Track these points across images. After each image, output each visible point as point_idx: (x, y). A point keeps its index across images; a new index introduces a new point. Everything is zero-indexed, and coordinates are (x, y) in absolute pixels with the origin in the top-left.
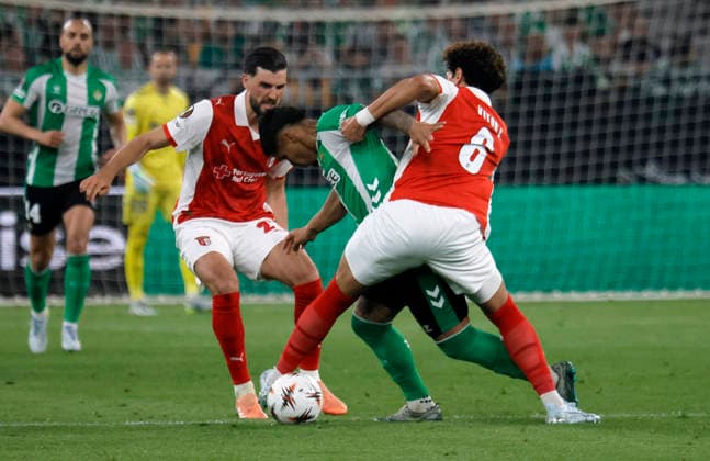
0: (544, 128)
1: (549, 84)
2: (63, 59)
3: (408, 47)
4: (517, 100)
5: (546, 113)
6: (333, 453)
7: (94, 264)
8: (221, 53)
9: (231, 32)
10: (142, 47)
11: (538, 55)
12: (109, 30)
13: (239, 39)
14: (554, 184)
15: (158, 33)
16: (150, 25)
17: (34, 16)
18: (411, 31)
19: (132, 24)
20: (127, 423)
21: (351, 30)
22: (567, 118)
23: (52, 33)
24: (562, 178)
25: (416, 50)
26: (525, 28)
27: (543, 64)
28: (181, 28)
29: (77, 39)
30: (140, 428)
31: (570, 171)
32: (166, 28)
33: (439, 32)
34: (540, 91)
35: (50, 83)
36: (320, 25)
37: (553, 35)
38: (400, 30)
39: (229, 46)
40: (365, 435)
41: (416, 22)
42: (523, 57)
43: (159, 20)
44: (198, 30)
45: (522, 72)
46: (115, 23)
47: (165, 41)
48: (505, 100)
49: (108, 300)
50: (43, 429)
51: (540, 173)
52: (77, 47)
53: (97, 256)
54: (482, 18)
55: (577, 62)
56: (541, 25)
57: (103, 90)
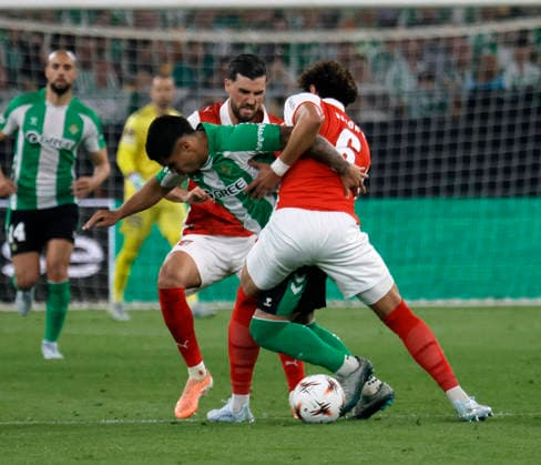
0: (496, 144)
1: (500, 102)
2: (48, 89)
3: (367, 67)
4: (470, 117)
5: (497, 129)
6: (296, 449)
7: (73, 272)
8: (192, 73)
9: (200, 52)
10: (117, 67)
11: (490, 75)
12: (86, 52)
13: (209, 59)
14: (505, 196)
15: (133, 54)
16: (124, 46)
17: (15, 38)
18: (372, 52)
19: (108, 45)
20: (103, 421)
21: (314, 52)
22: (518, 134)
23: (32, 54)
24: (513, 190)
25: (375, 69)
26: (478, 50)
27: (495, 83)
28: (154, 50)
29: (61, 70)
30: (115, 425)
31: (520, 183)
32: (140, 49)
33: (397, 53)
34: (492, 109)
35: (28, 115)
36: (286, 46)
37: (504, 56)
38: (361, 50)
39: (200, 66)
40: (327, 432)
41: (374, 43)
42: (475, 76)
43: (133, 42)
44: (170, 50)
45: (475, 91)
46: (92, 44)
47: (139, 62)
48: (459, 116)
49: (85, 306)
50: (25, 426)
51: (492, 186)
52: (61, 78)
53: (76, 264)
54: (437, 40)
55: (526, 81)
56: (493, 46)
57: (80, 124)
